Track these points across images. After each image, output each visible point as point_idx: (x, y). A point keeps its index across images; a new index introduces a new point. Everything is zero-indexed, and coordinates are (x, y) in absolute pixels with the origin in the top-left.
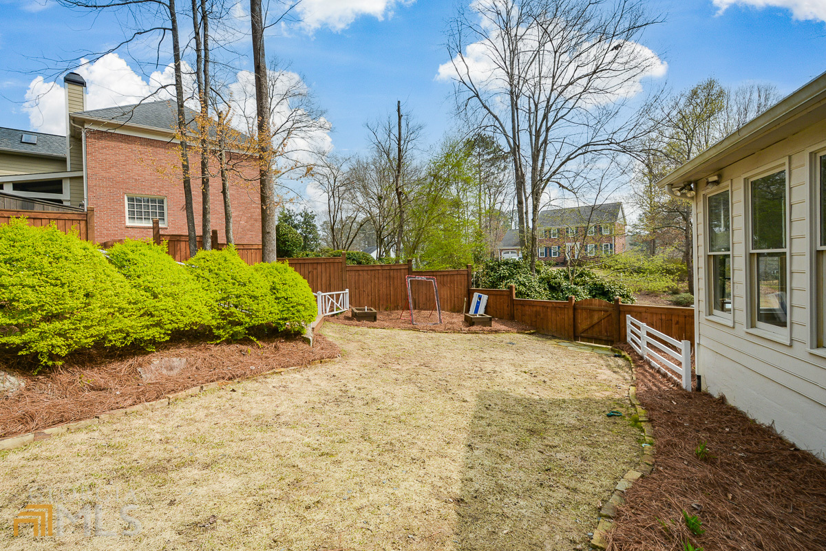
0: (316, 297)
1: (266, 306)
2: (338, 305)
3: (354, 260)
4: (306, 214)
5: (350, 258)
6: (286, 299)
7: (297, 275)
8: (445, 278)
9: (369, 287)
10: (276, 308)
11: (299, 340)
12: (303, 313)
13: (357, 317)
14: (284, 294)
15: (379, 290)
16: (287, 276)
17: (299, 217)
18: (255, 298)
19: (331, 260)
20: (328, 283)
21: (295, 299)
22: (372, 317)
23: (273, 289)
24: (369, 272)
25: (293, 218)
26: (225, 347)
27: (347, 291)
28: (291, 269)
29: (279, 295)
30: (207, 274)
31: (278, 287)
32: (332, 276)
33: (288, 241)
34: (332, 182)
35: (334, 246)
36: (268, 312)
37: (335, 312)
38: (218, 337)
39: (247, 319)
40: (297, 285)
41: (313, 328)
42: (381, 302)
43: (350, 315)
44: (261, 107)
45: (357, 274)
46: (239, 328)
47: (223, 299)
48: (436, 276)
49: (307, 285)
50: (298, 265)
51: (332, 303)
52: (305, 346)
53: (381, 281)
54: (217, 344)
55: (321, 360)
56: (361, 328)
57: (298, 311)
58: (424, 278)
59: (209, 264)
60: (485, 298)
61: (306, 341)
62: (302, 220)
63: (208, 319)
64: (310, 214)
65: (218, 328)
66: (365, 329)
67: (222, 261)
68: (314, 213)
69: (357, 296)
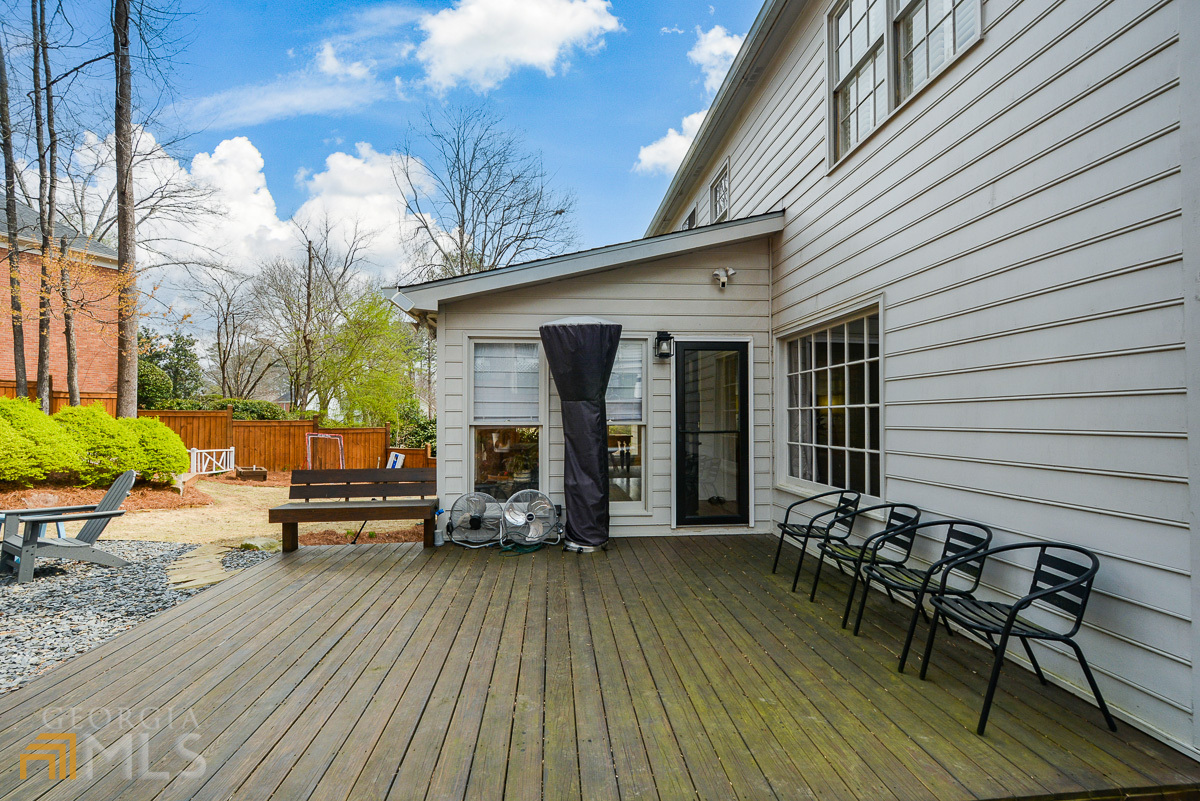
0: (189, 454)
1: (135, 456)
2: (219, 464)
3: (253, 412)
4: (179, 338)
5: (247, 410)
6: (156, 451)
7: (168, 429)
8: (359, 436)
9: (263, 445)
10: (145, 459)
11: (168, 490)
12: (175, 465)
13: (243, 476)
14: (153, 447)
15: (274, 449)
16: (157, 430)
17: (165, 341)
18: (124, 449)
19: (212, 414)
20: (207, 440)
21: (165, 451)
22: (262, 477)
23: (142, 442)
24: (263, 429)
25: (154, 341)
26: (90, 491)
27: (232, 449)
28: (161, 425)
29: (148, 447)
30: (76, 428)
31: (147, 440)
32: (213, 432)
33: (149, 385)
34: (225, 307)
35: (224, 392)
36: (136, 463)
37: (214, 472)
38: (84, 482)
39: (115, 467)
40: (168, 439)
41: (184, 483)
42: (277, 462)
43: (234, 475)
44: (125, 238)
45: (247, 430)
46: (105, 475)
47: (92, 449)
48: (344, 434)
49: (179, 439)
50: (169, 418)
51: (211, 462)
52: (175, 495)
53: (278, 438)
54: (83, 488)
55: (191, 506)
56: (245, 487)
57: (169, 462)
58: (328, 436)
59: (77, 418)
60: (402, 457)
61: (177, 490)
62: (172, 345)
63: (78, 465)
64: (185, 338)
65: (85, 474)
66: (251, 487)
67: (90, 417)
68: (194, 338)
69: (246, 454)
